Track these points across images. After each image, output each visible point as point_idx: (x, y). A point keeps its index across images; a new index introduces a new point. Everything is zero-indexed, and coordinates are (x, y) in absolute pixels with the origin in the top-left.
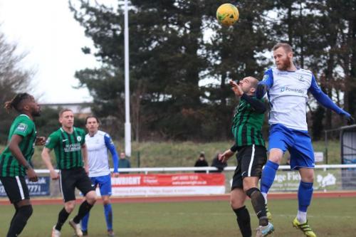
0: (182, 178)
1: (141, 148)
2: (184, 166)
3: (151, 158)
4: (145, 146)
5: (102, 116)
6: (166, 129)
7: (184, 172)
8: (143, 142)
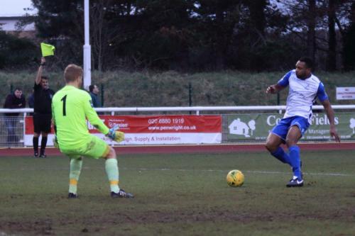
0: (162, 121)
1: (104, 80)
2: (165, 105)
3: (120, 93)
4: (111, 76)
5: (51, 36)
6: (139, 53)
7: (165, 112)
8: (108, 72)
